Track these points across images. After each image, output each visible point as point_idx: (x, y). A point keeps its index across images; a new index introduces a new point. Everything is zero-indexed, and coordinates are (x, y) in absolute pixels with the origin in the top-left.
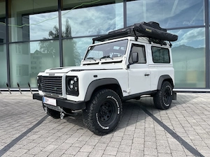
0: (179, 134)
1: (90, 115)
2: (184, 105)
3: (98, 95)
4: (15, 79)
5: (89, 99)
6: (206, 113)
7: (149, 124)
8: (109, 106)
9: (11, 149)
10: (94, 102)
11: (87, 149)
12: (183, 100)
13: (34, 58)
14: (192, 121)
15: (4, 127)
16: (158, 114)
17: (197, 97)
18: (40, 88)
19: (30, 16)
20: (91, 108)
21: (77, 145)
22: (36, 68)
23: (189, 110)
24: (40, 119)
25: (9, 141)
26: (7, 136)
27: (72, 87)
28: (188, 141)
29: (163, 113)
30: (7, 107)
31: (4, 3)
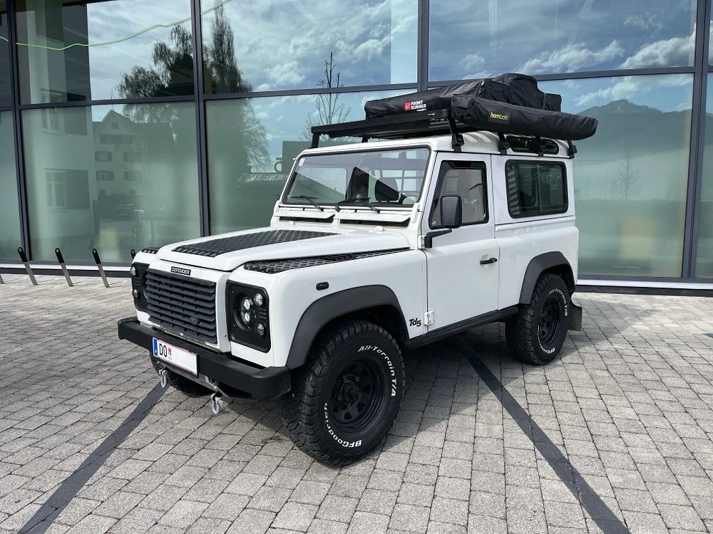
0: (577, 464)
1: (306, 410)
2: (604, 346)
3: (330, 347)
5: (300, 362)
6: (671, 380)
7: (489, 423)
8: (364, 374)
9: (62, 517)
10: (318, 370)
11: (296, 517)
12: (603, 323)
13: (103, 139)
14: (623, 412)
15: (30, 425)
16: (520, 382)
17: (648, 313)
18: (140, 303)
19: (90, 7)
20: (309, 389)
21: (265, 503)
22: (111, 176)
23: (618, 366)
25: (51, 485)
26: (44, 464)
27: (247, 318)
28: (602, 492)
29: (535, 376)
30: (32, 345)
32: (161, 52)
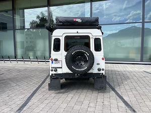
4: (19, 52)
6: (135, 78)
15: (25, 84)
19: (25, 10)
24: (43, 80)
26: (30, 89)
31: (11, 2)
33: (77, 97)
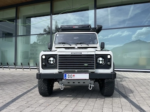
13: (32, 47)
22: (33, 54)
30: (14, 78)
32: (45, 30)
33: (74, 105)
